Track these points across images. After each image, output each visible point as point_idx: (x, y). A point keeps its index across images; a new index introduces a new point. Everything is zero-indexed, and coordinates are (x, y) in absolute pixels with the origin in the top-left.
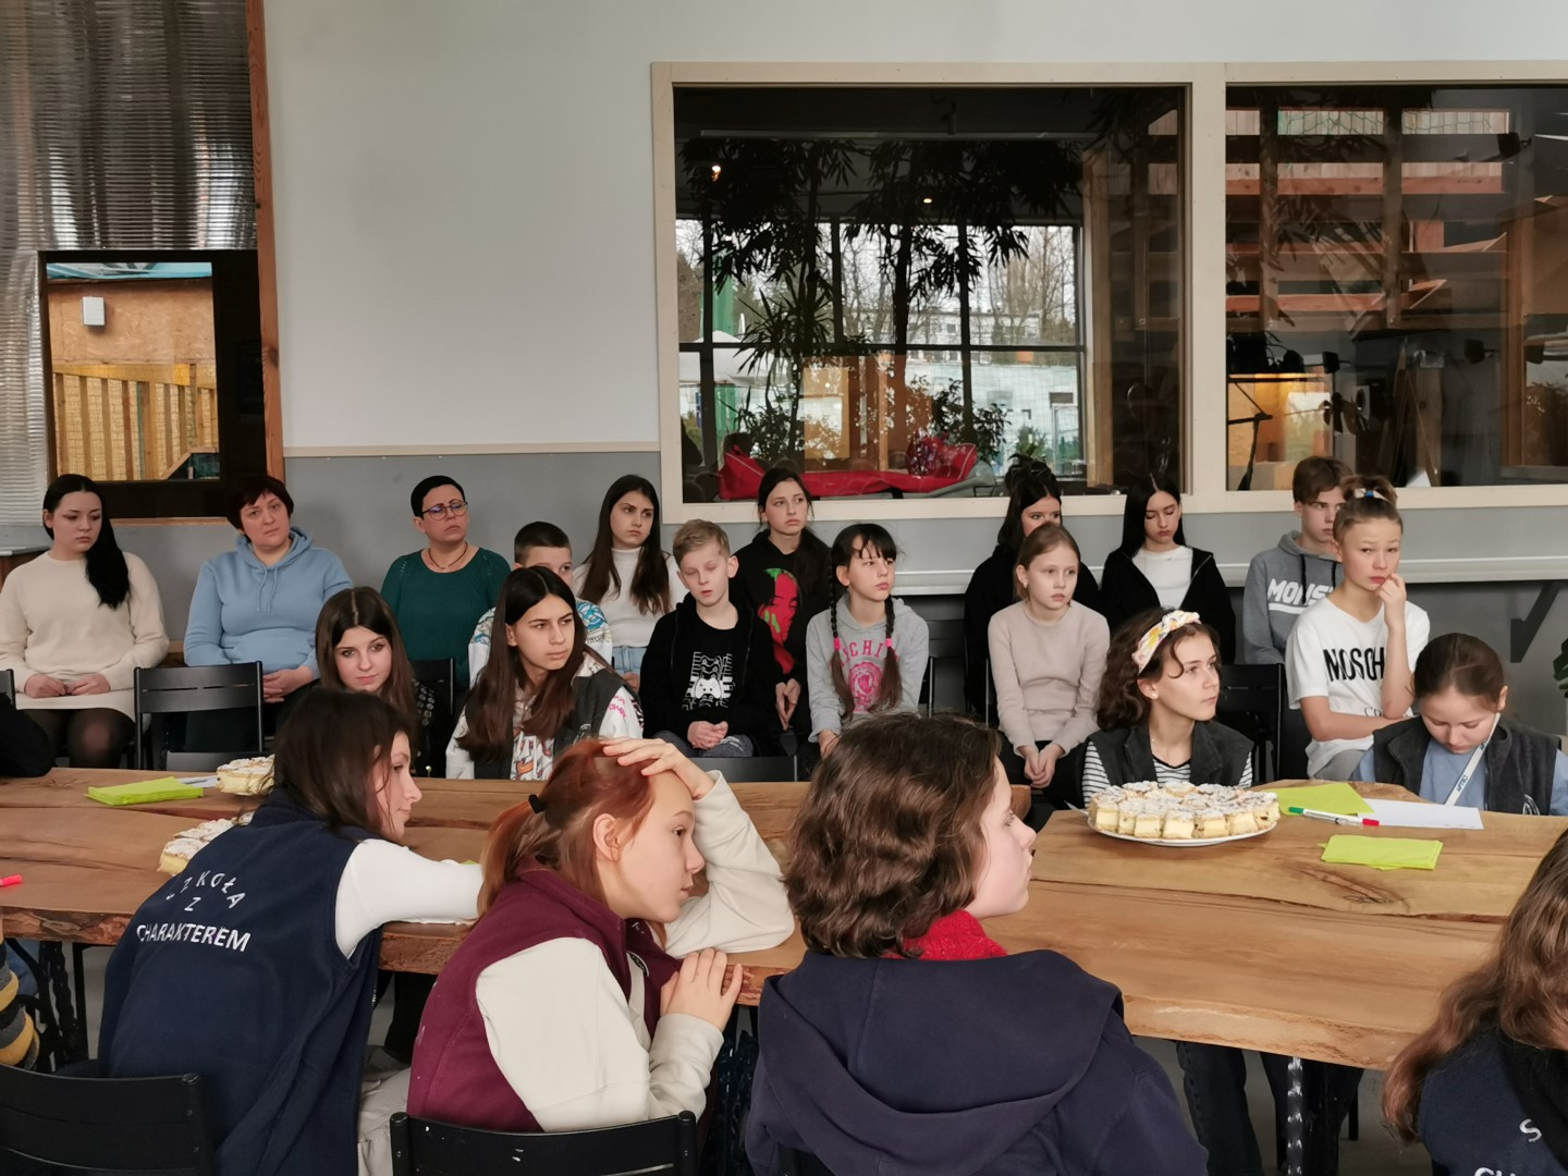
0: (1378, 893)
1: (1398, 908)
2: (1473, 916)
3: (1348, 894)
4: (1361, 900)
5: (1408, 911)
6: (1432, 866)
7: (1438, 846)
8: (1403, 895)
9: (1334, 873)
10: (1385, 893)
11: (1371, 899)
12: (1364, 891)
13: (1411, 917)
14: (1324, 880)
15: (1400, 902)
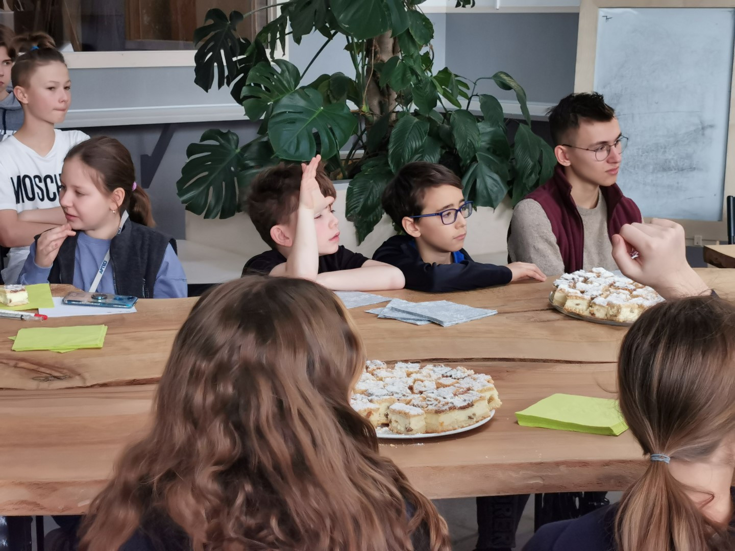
0: (60, 372)
1: (77, 382)
2: (134, 380)
3: (35, 375)
4: (47, 379)
5: (84, 383)
6: (101, 345)
7: (104, 329)
8: (80, 371)
9: (23, 360)
10: (65, 371)
11: (55, 377)
12: (48, 371)
13: (87, 387)
14: (15, 366)
15: (77, 377)
